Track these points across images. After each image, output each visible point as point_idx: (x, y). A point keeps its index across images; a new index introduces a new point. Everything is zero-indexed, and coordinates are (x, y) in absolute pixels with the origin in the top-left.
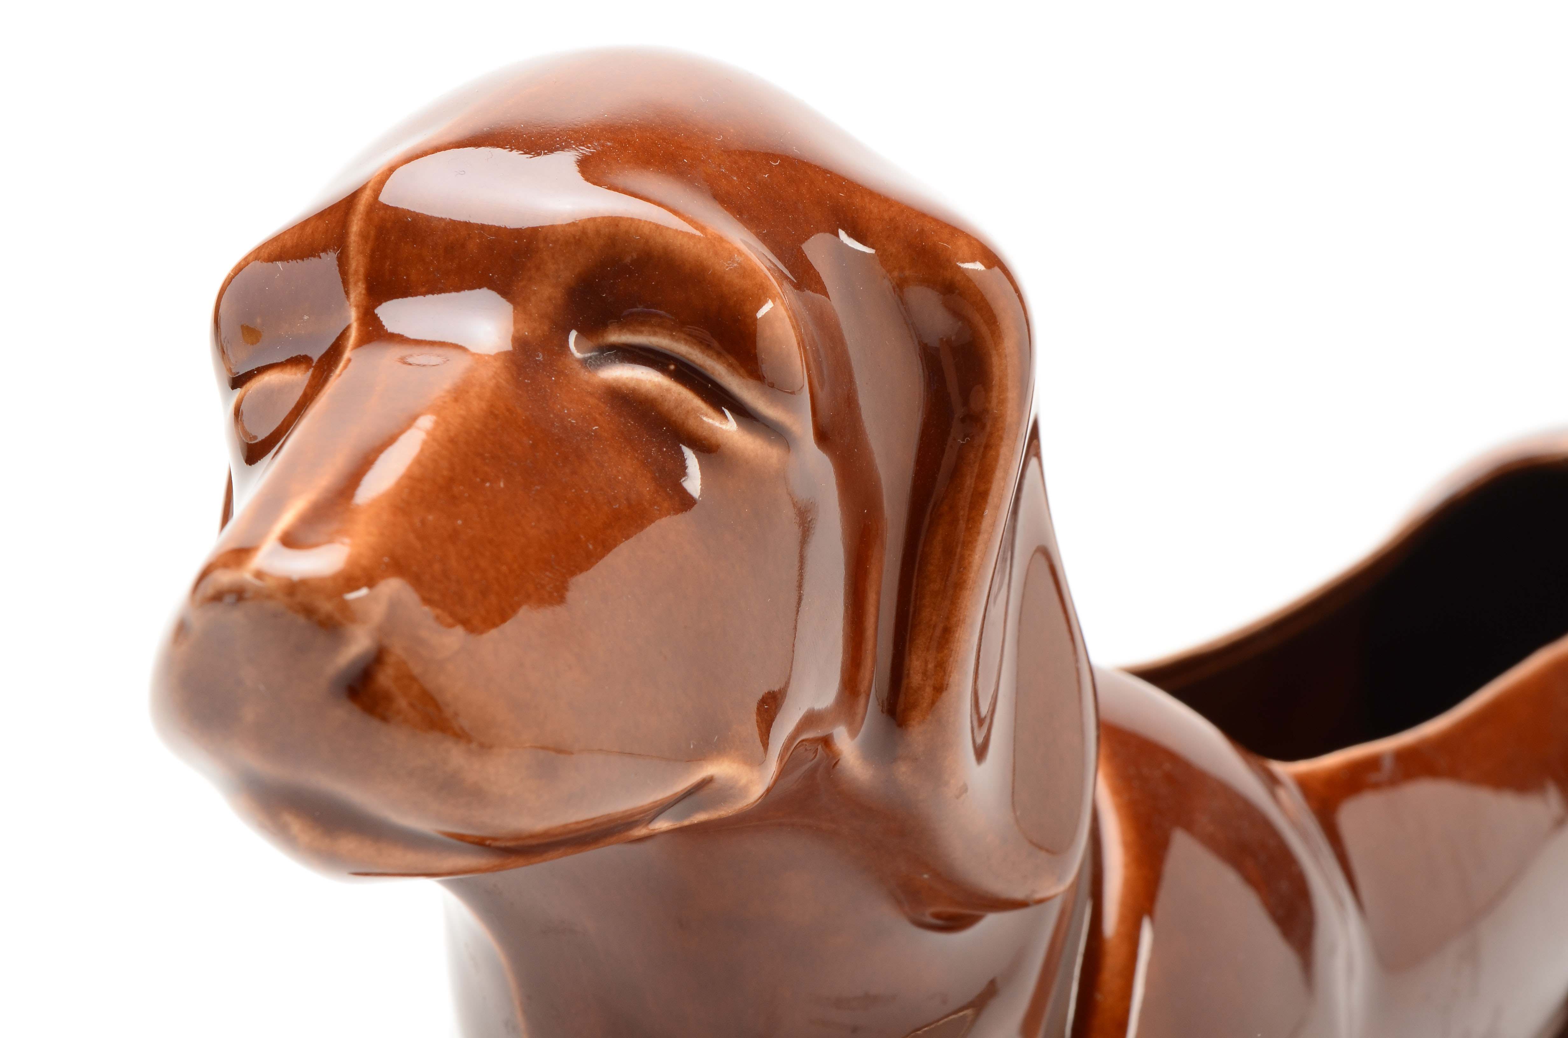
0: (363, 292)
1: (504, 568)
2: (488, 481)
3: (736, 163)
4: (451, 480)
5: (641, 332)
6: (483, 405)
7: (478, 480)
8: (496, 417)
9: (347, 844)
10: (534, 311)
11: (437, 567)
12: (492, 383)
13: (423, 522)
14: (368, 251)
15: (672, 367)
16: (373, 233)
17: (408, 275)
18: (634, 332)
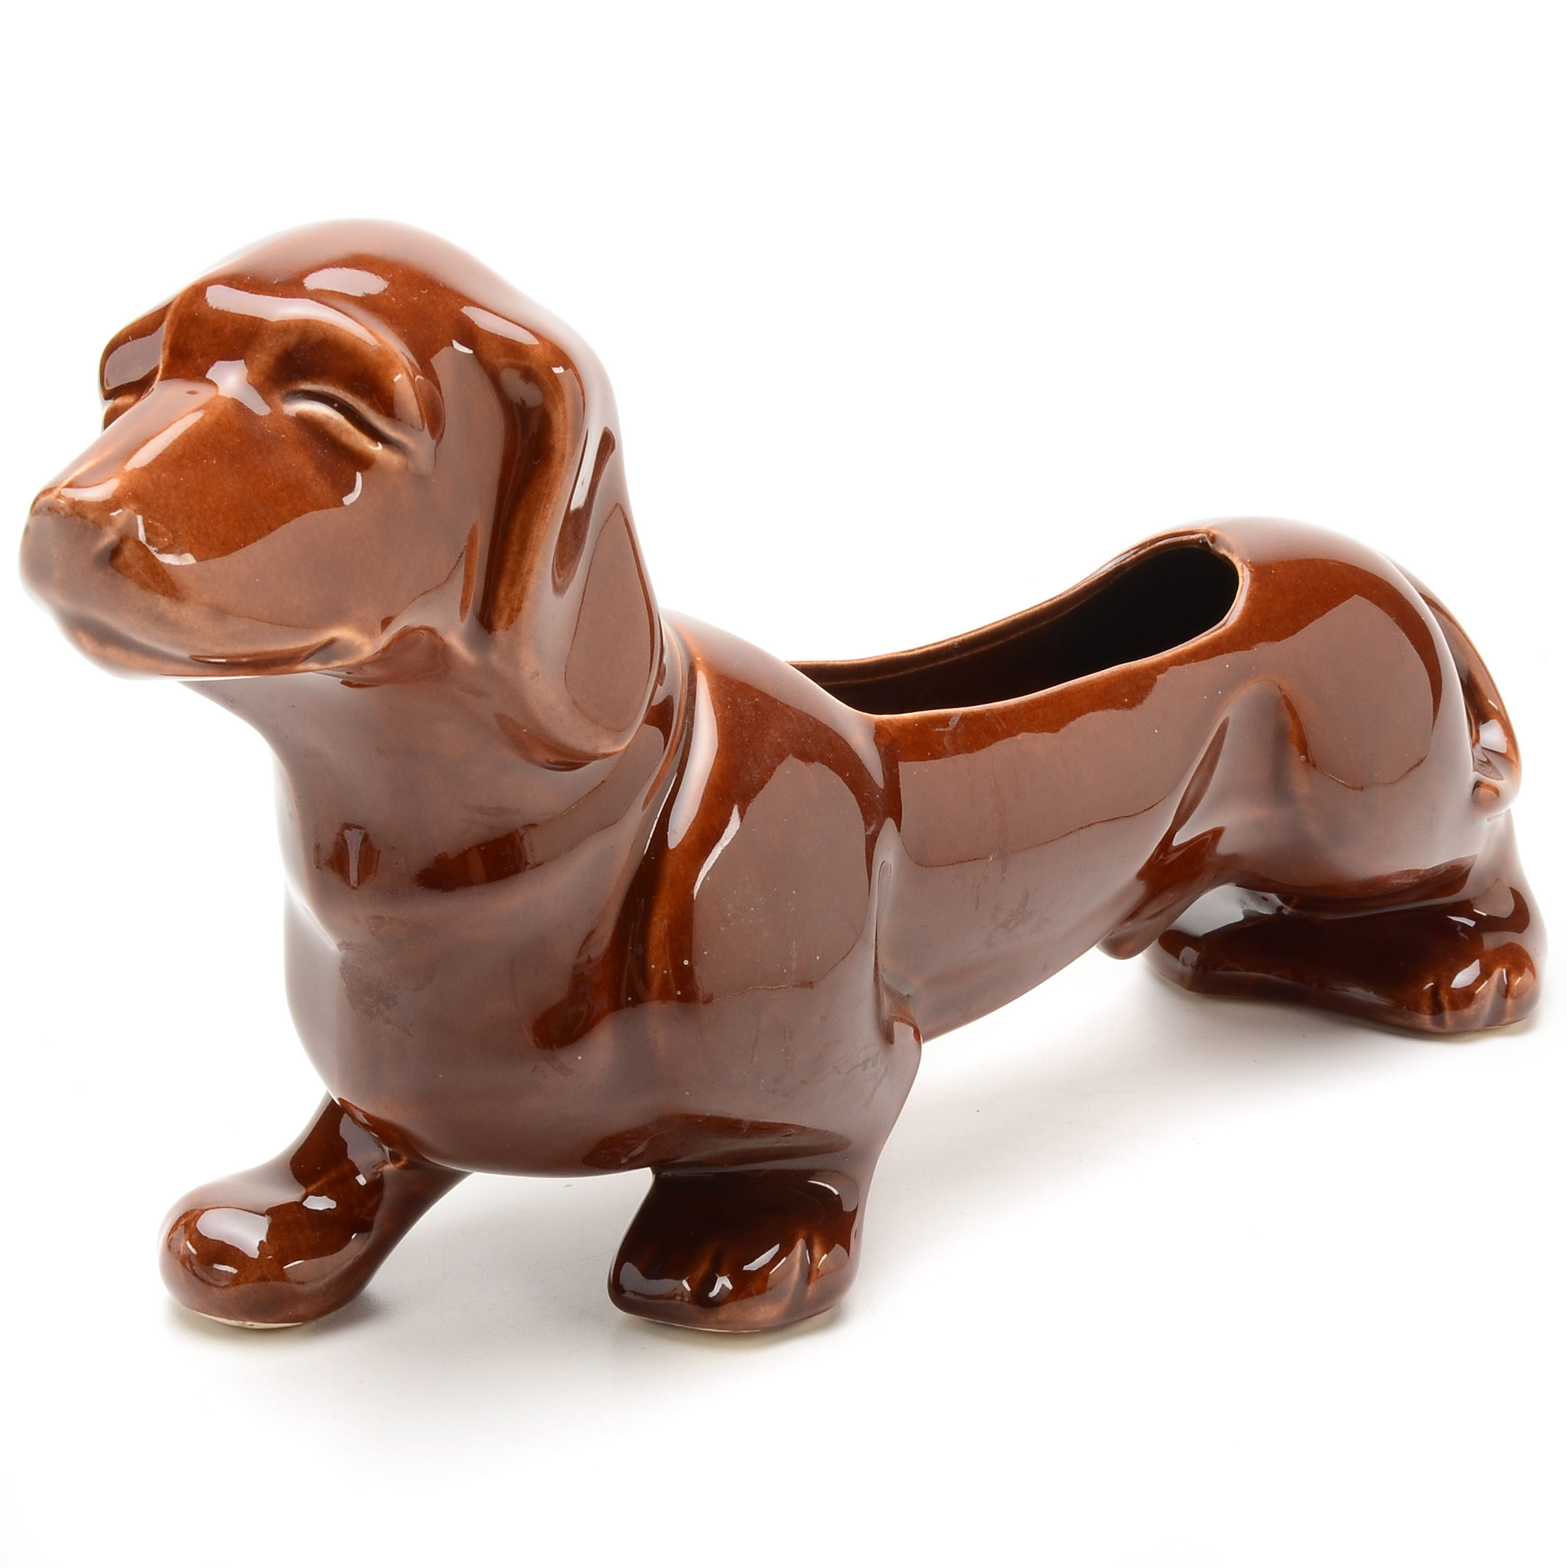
0: (168, 354)
1: (205, 506)
2: (206, 459)
3: (397, 290)
4: (182, 457)
5: (318, 384)
6: (213, 418)
7: (200, 458)
8: (219, 425)
9: (112, 651)
10: (256, 369)
11: (162, 501)
12: (222, 407)
13: (158, 477)
14: (173, 330)
15: (336, 405)
16: (177, 321)
17: (192, 346)
18: (314, 382)
